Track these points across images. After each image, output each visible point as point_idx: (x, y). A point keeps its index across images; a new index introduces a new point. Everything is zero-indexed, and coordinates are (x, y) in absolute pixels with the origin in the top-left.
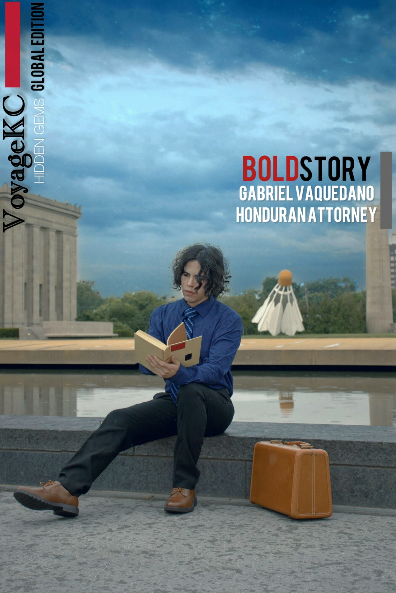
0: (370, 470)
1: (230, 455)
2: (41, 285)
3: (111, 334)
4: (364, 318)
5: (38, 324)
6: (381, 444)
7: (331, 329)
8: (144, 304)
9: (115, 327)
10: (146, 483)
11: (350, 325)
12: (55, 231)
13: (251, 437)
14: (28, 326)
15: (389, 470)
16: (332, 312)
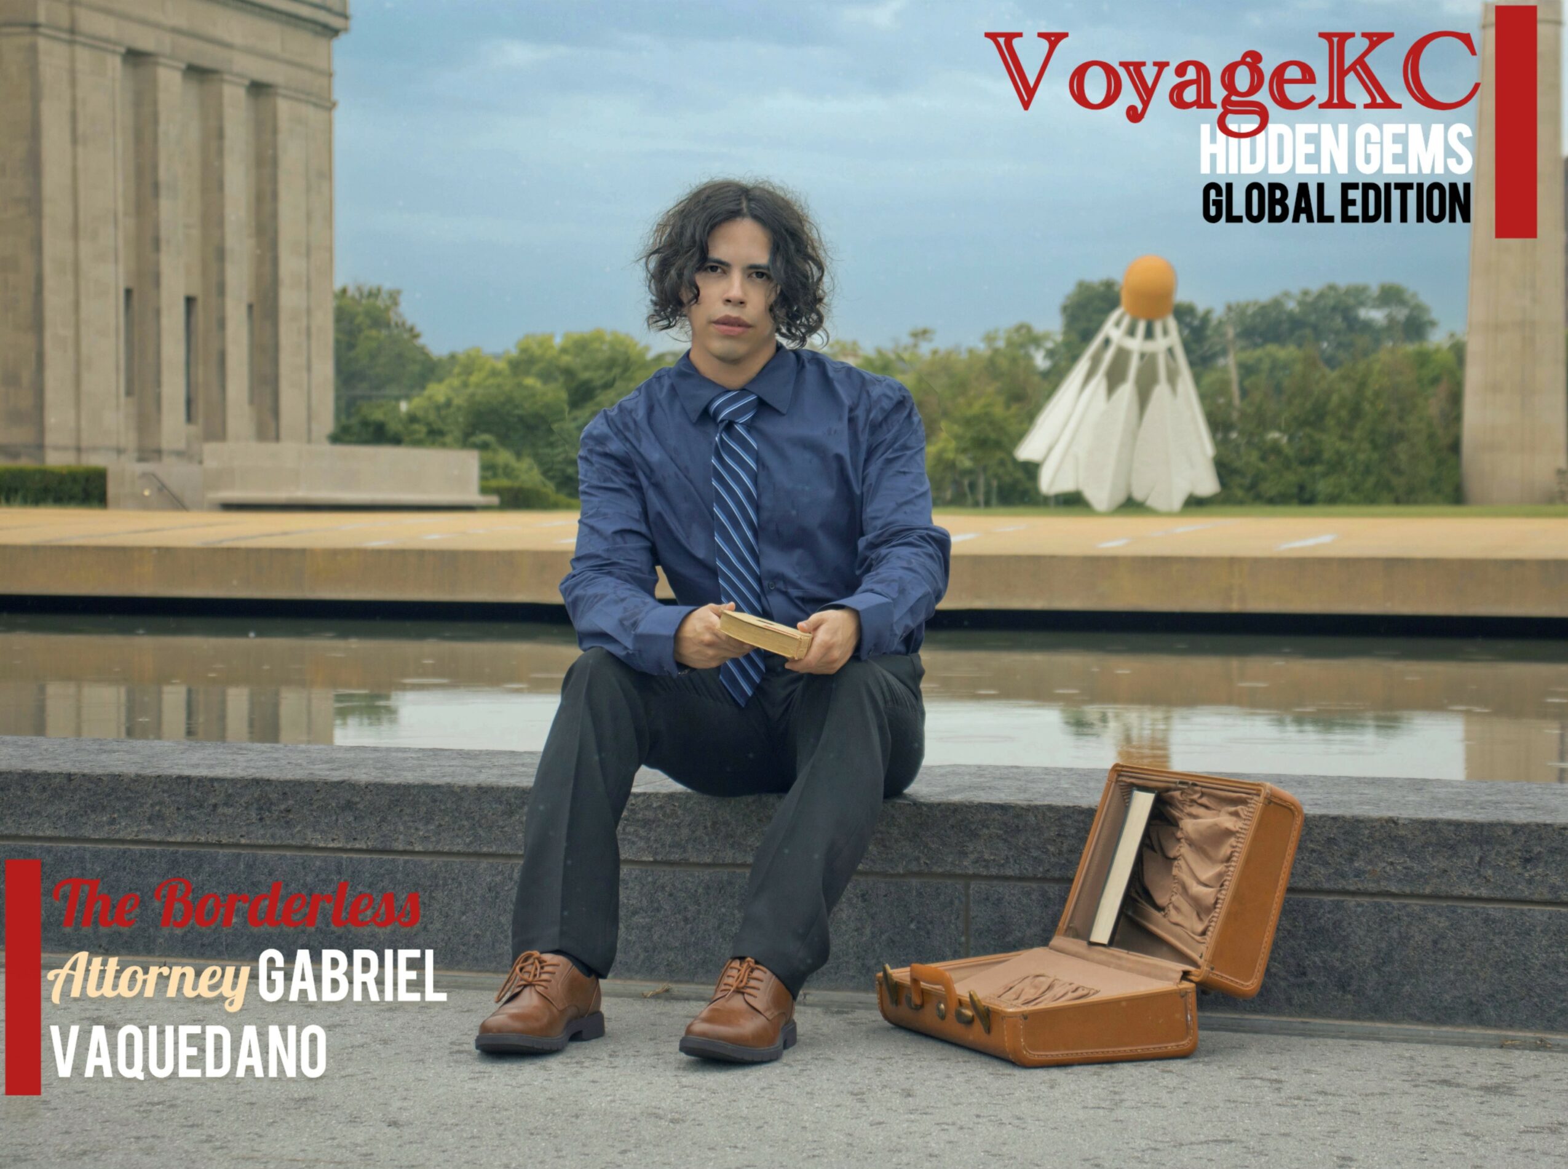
0: (1359, 905)
1: (917, 859)
2: (190, 301)
3: (474, 496)
4: (1455, 447)
5: (179, 454)
6: (1393, 825)
7: (1323, 486)
8: (598, 383)
9: (488, 469)
10: (646, 950)
11: (1397, 471)
12: (247, 82)
13: (986, 804)
14: (141, 459)
15: (1415, 905)
16: (1330, 422)
